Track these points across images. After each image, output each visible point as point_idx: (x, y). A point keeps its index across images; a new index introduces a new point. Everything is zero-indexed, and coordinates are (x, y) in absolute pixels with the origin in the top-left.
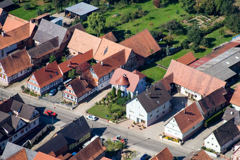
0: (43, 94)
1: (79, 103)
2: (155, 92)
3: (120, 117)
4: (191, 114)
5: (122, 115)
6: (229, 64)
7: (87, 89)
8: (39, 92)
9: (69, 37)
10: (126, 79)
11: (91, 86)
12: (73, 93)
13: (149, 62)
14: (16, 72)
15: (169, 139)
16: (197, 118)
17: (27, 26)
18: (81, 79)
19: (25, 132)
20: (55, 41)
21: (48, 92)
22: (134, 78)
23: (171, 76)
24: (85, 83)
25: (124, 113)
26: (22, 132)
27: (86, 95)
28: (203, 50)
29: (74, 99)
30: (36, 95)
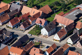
0: (13, 28)
3: (39, 34)
4: (62, 32)
6: (75, 15)
7: (28, 25)
9: (21, 8)
10: (41, 21)
11: (29, 24)
12: (23, 27)
15: (56, 40)
16: (65, 33)
17: (7, 5)
18: (26, 22)
19: (8, 40)
20: (17, 10)
21: (15, 27)
22: (43, 21)
23: (56, 20)
24: (27, 23)
27: (28, 27)
29: (24, 29)
30: (11, 28)
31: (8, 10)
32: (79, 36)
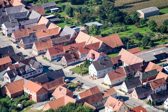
0: (52, 60)
1: (68, 66)
2: (104, 61)
3: (85, 73)
5: (87, 72)
6: (155, 54)
7: (74, 59)
8: (50, 60)
10: (93, 55)
11: (76, 57)
12: (65, 60)
13: (115, 51)
14: (43, 49)
15: (105, 85)
16: (122, 76)
17: (57, 28)
18: (71, 53)
19: (33, 75)
20: (68, 37)
21: (55, 59)
22: (97, 55)
24: (73, 56)
25: (88, 72)
26: (31, 74)
27: (73, 62)
28: (148, 48)
29: (66, 64)
30: (48, 60)
31: (57, 35)
32: (143, 82)
